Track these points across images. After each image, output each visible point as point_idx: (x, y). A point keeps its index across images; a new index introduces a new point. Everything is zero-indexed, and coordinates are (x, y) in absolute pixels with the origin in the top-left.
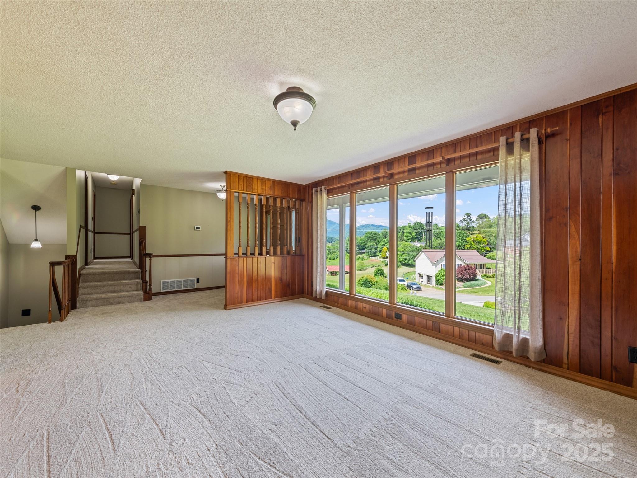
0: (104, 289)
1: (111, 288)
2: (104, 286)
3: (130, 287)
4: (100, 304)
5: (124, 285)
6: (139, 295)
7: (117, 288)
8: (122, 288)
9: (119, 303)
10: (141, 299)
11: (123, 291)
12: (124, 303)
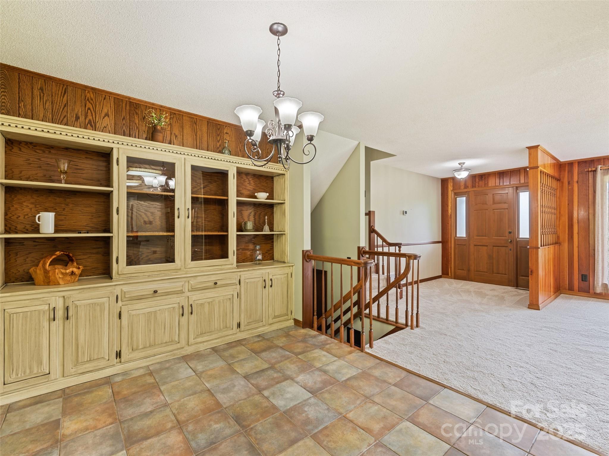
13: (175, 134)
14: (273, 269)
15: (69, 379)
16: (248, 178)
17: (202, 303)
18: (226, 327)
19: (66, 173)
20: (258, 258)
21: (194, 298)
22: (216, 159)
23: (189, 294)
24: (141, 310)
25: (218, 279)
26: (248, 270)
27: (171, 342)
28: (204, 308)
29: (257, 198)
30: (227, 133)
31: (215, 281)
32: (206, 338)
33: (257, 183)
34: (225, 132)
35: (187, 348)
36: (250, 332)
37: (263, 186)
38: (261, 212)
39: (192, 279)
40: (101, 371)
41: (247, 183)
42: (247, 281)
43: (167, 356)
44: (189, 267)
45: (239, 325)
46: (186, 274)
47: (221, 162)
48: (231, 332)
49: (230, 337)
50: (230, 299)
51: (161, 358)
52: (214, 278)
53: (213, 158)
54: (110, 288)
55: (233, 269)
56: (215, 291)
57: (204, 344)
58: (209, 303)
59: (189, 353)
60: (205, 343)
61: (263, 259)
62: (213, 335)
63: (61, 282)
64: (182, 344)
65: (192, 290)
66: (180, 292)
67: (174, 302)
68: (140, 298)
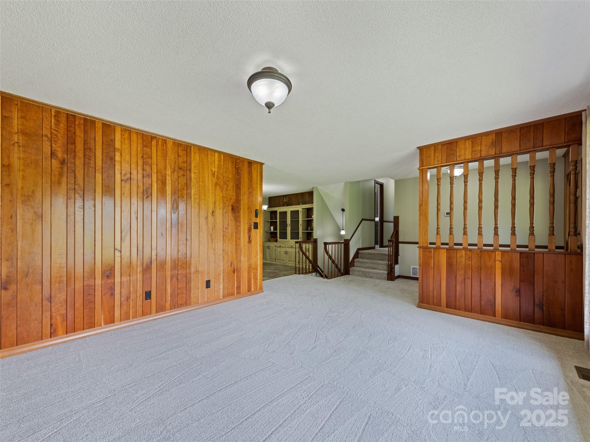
0: (367, 265)
1: (371, 265)
2: (367, 263)
3: (382, 267)
4: (361, 275)
5: (379, 264)
6: (383, 274)
7: (374, 266)
8: (377, 266)
9: (371, 277)
10: (385, 278)
11: (378, 269)
12: (374, 278)
15: (269, 261)
17: (289, 252)
19: (273, 218)
22: (296, 207)
27: (283, 260)
32: (290, 262)
40: (274, 262)
43: (283, 264)
44: (290, 241)
46: (289, 243)
52: (292, 245)
56: (292, 249)
58: (291, 252)
60: (290, 264)
62: (292, 262)
63: (271, 241)
64: (285, 262)
65: (288, 247)
66: (285, 247)
67: (284, 249)
68: (278, 247)
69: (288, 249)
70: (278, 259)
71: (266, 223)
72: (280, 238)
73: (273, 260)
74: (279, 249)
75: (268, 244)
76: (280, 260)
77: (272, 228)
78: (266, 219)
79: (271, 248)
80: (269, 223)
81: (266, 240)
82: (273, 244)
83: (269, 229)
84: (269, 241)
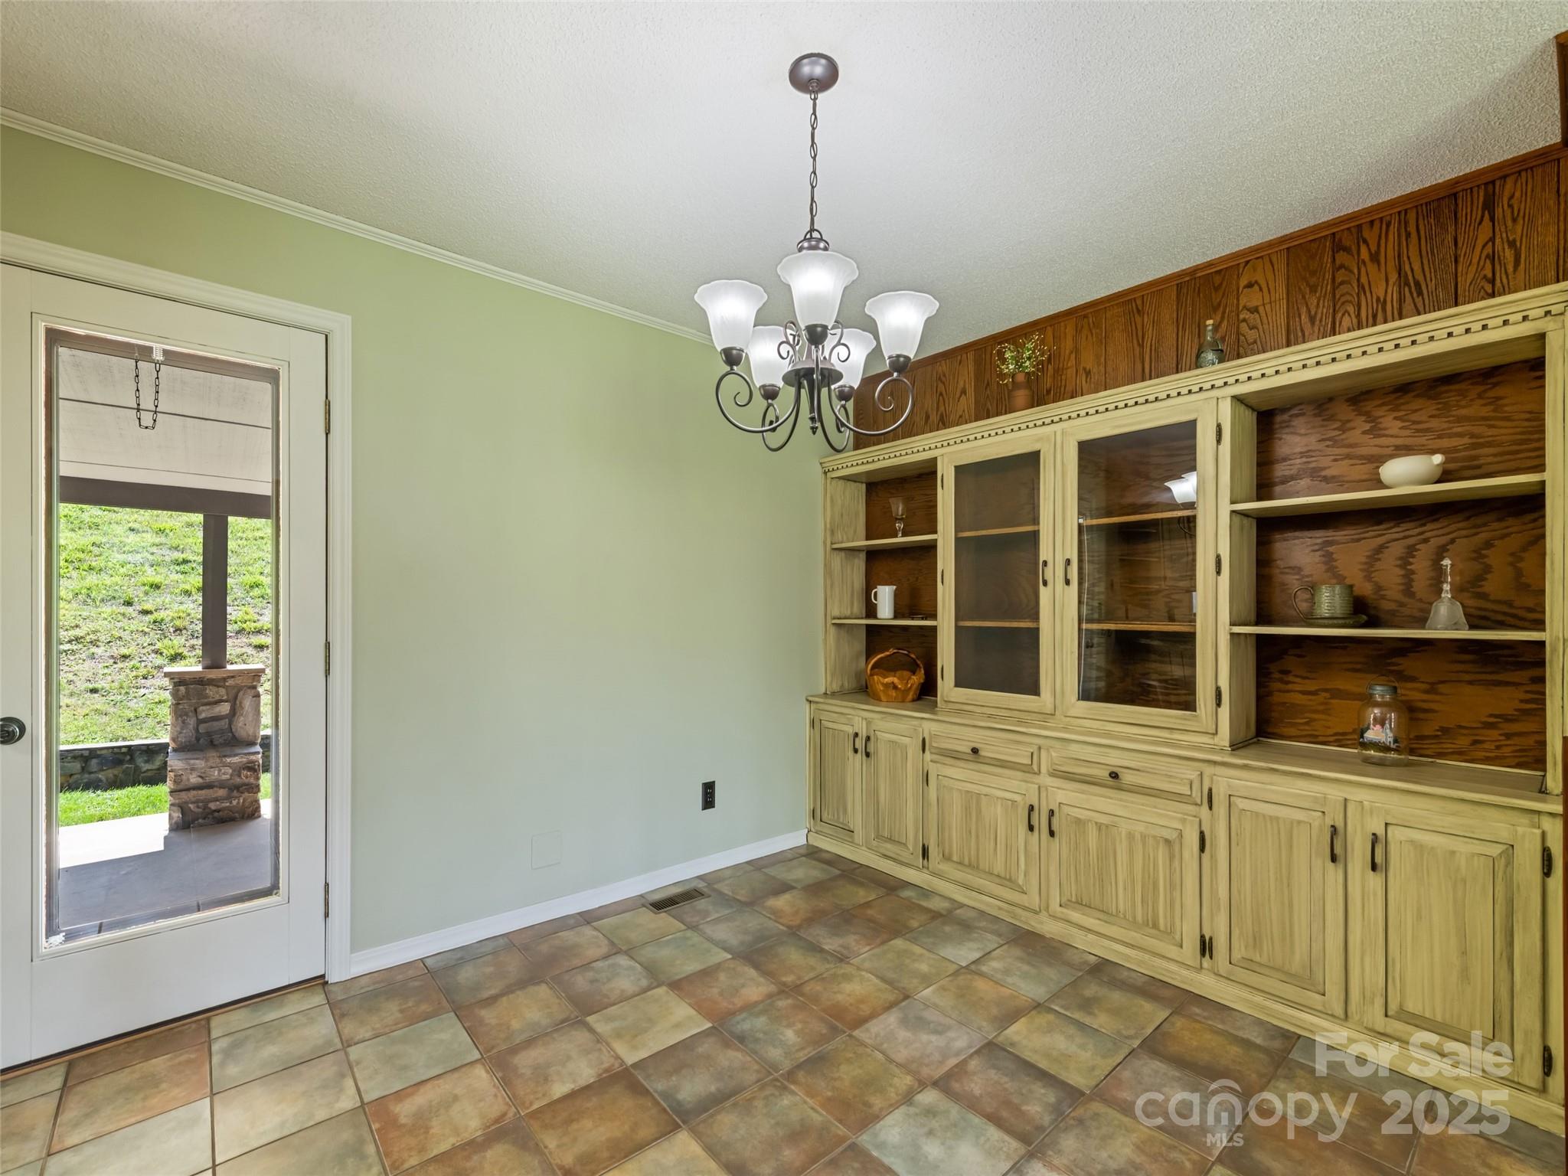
13: (1085, 369)
14: (1395, 798)
15: (870, 855)
16: (1368, 408)
17: (1079, 819)
18: (1155, 926)
19: (902, 519)
20: (1370, 735)
21: (1061, 796)
22: (1151, 398)
23: (1050, 781)
24: (957, 782)
25: (1129, 766)
26: (1245, 767)
27: (1008, 881)
28: (1084, 832)
29: (1383, 486)
30: (1250, 285)
31: (1115, 770)
32: (1092, 921)
33: (1424, 418)
34: (1243, 282)
35: (1044, 916)
36: (1258, 999)
37: (1460, 420)
38: (1453, 541)
39: (1057, 744)
40: (903, 867)
41: (1358, 432)
42: (1241, 803)
43: (1000, 908)
44: (1072, 713)
45: (1206, 947)
46: (1065, 729)
47: (1170, 402)
48: (1172, 951)
49: (1173, 967)
50: (1167, 842)
51: (988, 905)
52: (1115, 760)
53: (1141, 400)
54: (915, 722)
55: (1212, 750)
56: (1121, 800)
57: (1086, 936)
58: (1099, 826)
59: (1048, 936)
60: (1090, 936)
61: (1398, 746)
62: (1114, 924)
63: (883, 698)
64: (1033, 900)
65: (1055, 774)
66: (1028, 770)
67: (1014, 789)
68: (954, 756)
69: (1063, 795)
70: (947, 858)
71: (837, 560)
72: (962, 681)
73: (905, 856)
74: (958, 773)
75: (858, 717)
76: (973, 866)
77: (885, 597)
78: (839, 536)
79: (882, 752)
80: (860, 563)
81: (835, 687)
82: (902, 726)
83: (858, 607)
84: (863, 690)
